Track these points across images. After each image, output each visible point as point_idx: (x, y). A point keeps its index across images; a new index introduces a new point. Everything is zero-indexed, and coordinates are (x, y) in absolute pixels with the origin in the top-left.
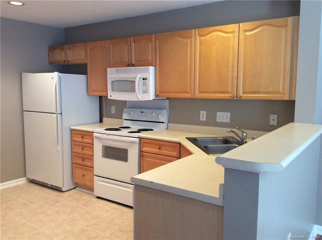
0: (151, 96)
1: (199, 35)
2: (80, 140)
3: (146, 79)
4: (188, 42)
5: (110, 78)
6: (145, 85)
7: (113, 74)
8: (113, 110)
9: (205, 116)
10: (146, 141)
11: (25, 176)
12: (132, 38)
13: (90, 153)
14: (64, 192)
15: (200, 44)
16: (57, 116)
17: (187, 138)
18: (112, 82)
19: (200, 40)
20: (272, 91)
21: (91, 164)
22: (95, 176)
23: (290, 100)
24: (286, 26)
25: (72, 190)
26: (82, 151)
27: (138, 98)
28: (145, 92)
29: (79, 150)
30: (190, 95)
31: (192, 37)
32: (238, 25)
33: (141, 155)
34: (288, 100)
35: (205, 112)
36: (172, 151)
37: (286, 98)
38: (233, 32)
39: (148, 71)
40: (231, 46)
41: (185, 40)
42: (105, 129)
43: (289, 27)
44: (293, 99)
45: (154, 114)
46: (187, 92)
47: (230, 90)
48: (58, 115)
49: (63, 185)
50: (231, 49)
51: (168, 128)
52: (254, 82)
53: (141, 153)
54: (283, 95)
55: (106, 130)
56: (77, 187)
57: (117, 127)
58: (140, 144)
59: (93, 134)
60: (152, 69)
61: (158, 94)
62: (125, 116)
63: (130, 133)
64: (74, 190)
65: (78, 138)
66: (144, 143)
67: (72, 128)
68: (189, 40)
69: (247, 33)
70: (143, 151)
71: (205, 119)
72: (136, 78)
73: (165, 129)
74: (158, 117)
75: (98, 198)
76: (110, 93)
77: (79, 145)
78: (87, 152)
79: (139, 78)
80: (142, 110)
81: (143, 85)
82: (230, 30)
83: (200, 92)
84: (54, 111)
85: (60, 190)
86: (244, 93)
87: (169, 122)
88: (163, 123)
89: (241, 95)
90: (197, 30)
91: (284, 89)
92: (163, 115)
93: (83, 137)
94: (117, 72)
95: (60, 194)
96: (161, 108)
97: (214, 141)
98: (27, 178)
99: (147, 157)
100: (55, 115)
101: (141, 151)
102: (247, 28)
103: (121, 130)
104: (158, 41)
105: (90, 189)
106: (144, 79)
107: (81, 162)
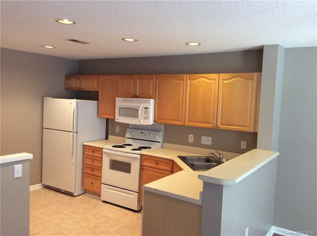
0: (151, 122)
1: (189, 79)
2: (91, 154)
3: (148, 108)
4: (180, 83)
5: (118, 105)
6: (146, 113)
7: (120, 102)
8: (118, 130)
9: (192, 138)
10: (146, 157)
11: (41, 182)
12: (137, 76)
13: (99, 165)
14: (75, 196)
15: (190, 85)
16: (73, 134)
17: (178, 156)
18: (120, 108)
19: (190, 83)
20: (241, 124)
21: (100, 174)
22: (102, 184)
23: (255, 132)
24: (252, 79)
25: (82, 195)
26: (92, 163)
27: (140, 123)
28: (146, 118)
29: (89, 162)
30: (181, 123)
31: (184, 80)
32: (218, 74)
33: (142, 168)
34: (253, 132)
35: (192, 136)
36: (167, 166)
37: (252, 131)
38: (215, 80)
39: (149, 102)
40: (213, 90)
41: (179, 82)
42: (112, 145)
43: (254, 80)
44: (256, 131)
45: (152, 135)
46: (179, 121)
47: (211, 122)
48: (75, 133)
49: (75, 191)
50: (213, 92)
51: (162, 147)
52: (229, 117)
53: (142, 167)
54: (249, 128)
55: (113, 147)
56: (85, 193)
57: (121, 144)
58: (141, 160)
59: (102, 150)
60: (152, 101)
61: (156, 120)
62: (127, 135)
63: (133, 151)
64: (83, 195)
65: (89, 152)
66: (145, 159)
67: (85, 144)
68: (182, 82)
69: (225, 82)
70: (143, 165)
71: (192, 141)
72: (139, 107)
73: (161, 148)
74: (155, 138)
75: (104, 202)
76: (117, 117)
77: (89, 158)
78: (96, 164)
79: (142, 107)
80: (142, 131)
81: (145, 113)
82: (213, 78)
83: (189, 121)
84: (71, 130)
85: (72, 195)
86: (222, 124)
87: (163, 142)
88: (159, 142)
89: (219, 126)
90: (188, 75)
91: (250, 124)
92: (159, 136)
93: (93, 152)
94: (124, 101)
95: (72, 198)
96: (158, 131)
97: (199, 159)
98: (42, 184)
99: (146, 170)
100: (72, 134)
101: (142, 165)
102: (225, 78)
103: (125, 147)
104: (158, 80)
105: (98, 194)
106: (145, 108)
107: (90, 172)
